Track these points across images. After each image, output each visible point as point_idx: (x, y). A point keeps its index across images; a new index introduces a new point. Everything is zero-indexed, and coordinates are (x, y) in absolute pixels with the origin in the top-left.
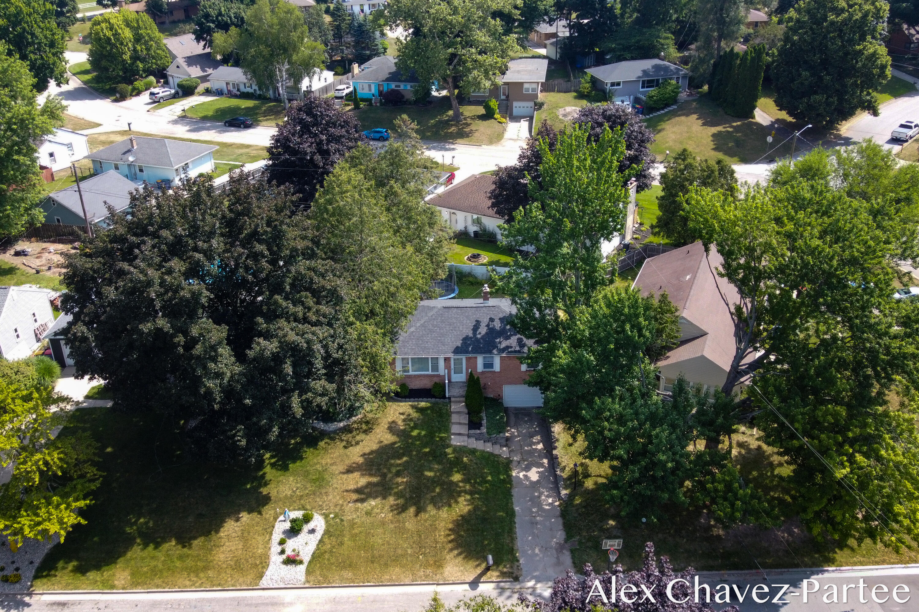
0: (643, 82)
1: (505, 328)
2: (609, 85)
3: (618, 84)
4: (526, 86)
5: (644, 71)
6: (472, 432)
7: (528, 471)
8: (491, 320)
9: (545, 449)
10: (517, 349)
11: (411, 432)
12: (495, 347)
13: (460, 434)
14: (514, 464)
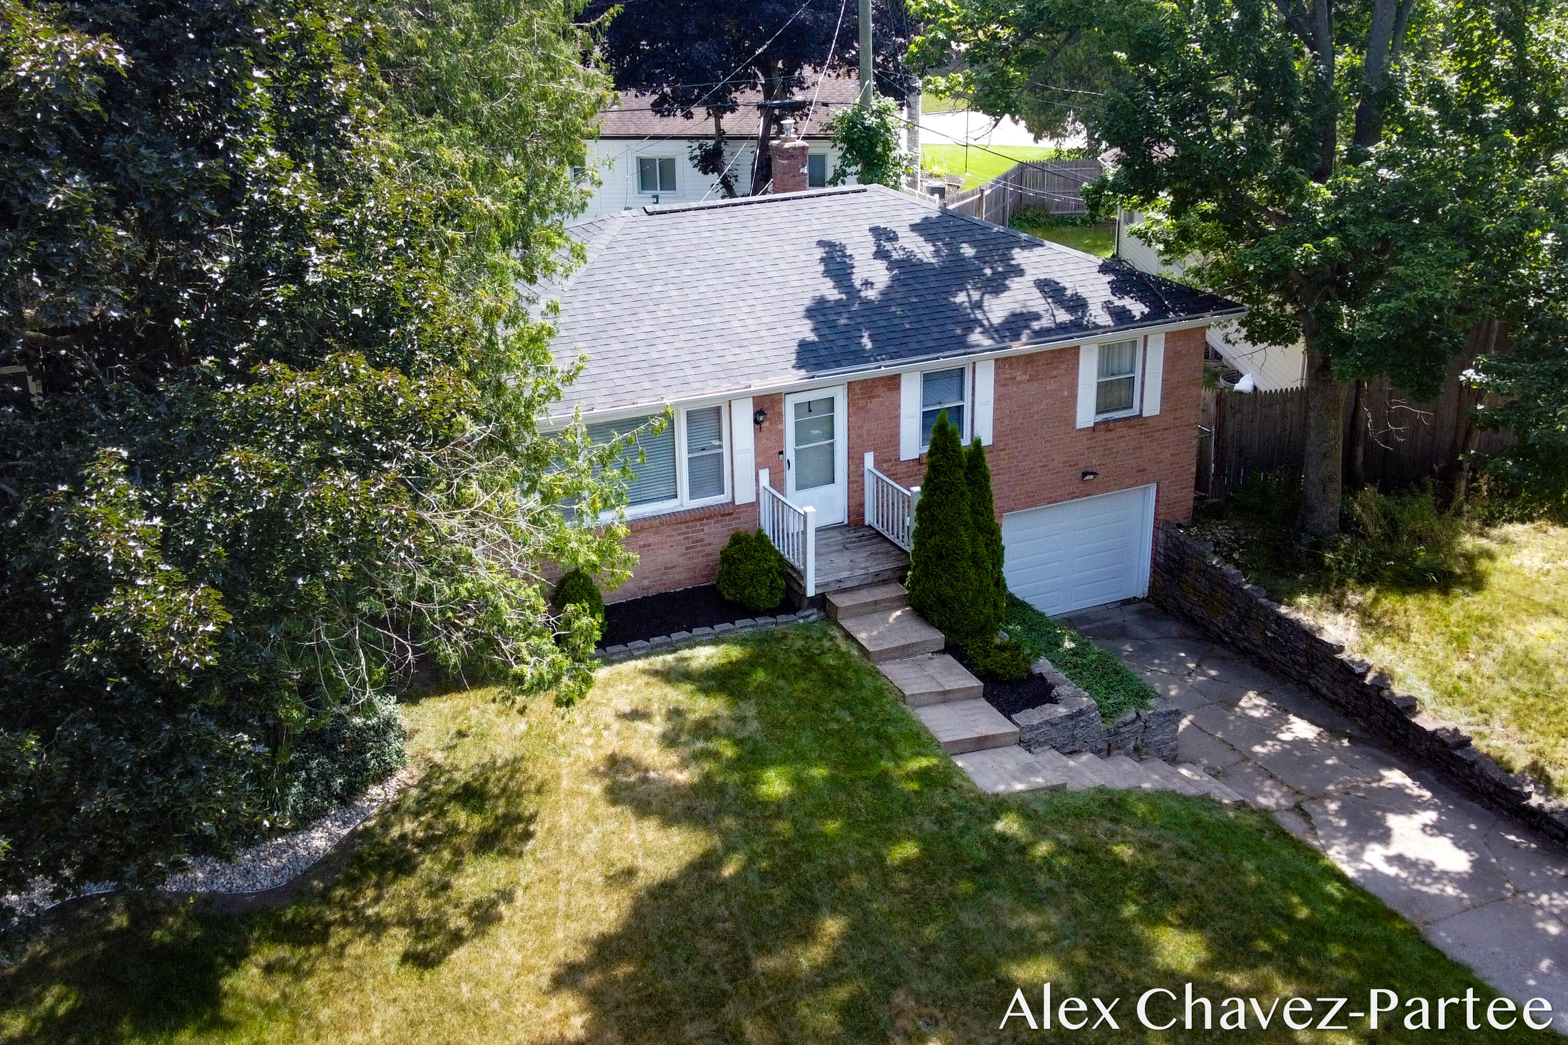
6: (1032, 717)
7: (1385, 836)
8: (882, 235)
9: (1333, 731)
10: (1063, 316)
11: (750, 783)
12: (970, 324)
13: (981, 744)
14: (1293, 824)
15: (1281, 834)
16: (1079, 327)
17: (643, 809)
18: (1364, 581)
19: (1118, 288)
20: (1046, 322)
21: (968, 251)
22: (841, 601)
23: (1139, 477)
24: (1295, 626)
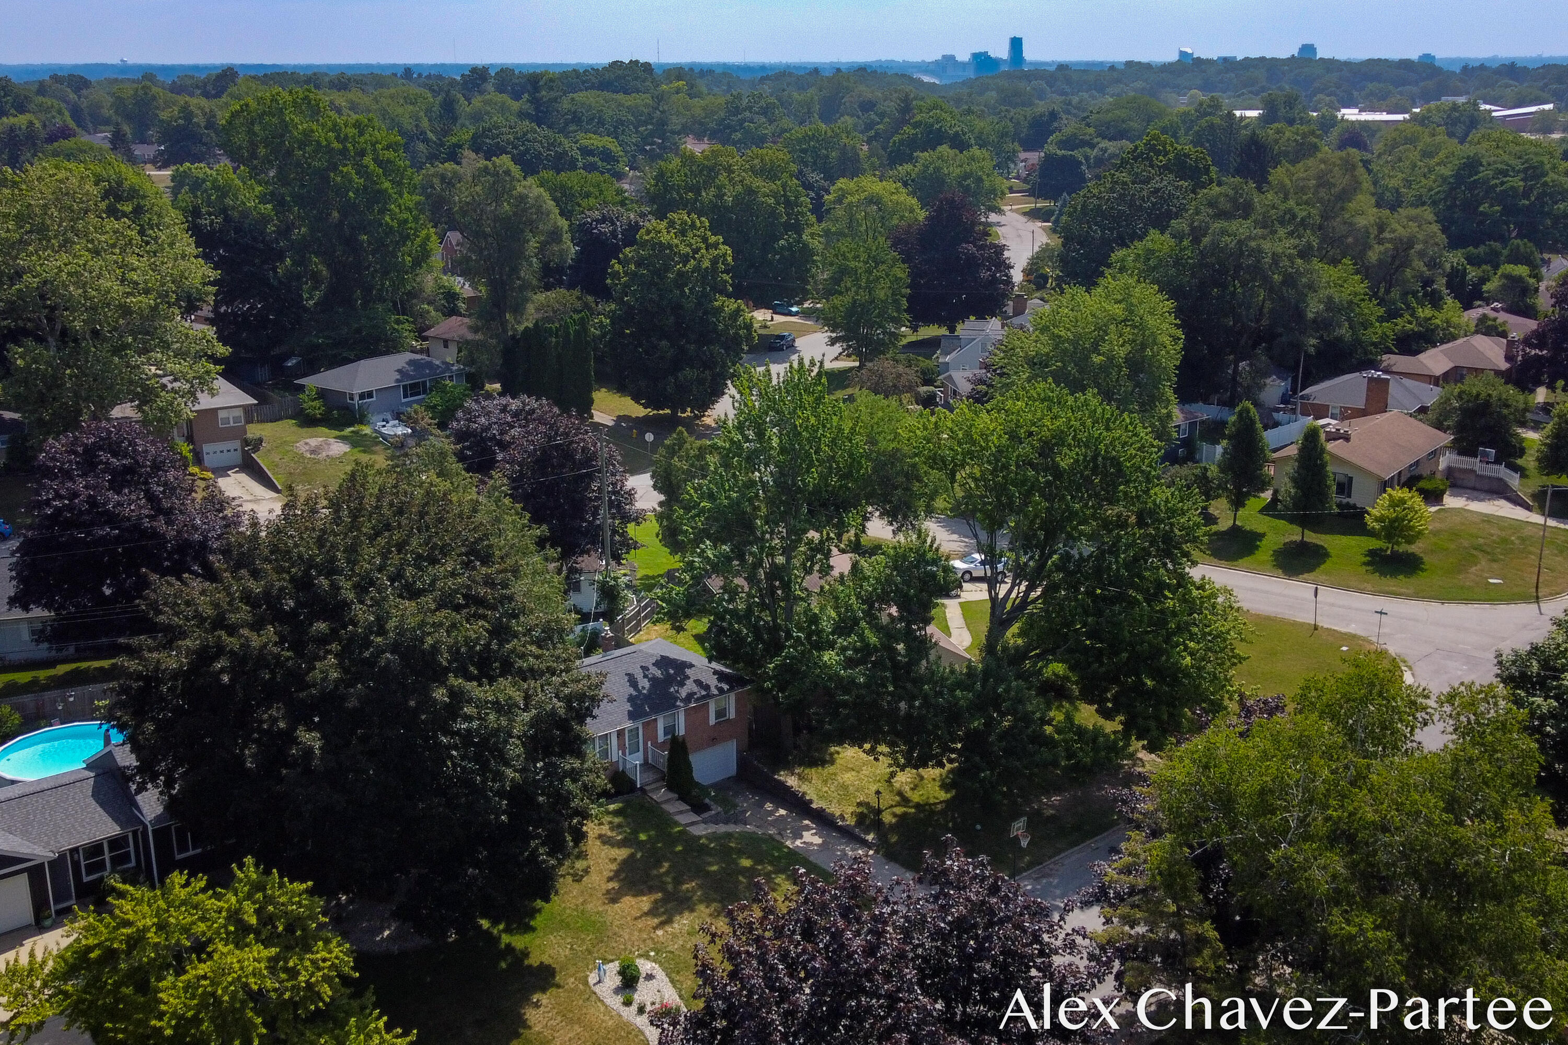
0: (405, 387)
1: (668, 673)
2: (357, 398)
3: (370, 395)
4: (222, 414)
5: (399, 371)
6: (706, 815)
7: (801, 837)
8: (645, 668)
9: (791, 812)
10: (704, 693)
11: (637, 838)
12: (676, 699)
13: (693, 824)
14: (778, 838)
15: (774, 839)
16: (709, 696)
17: (613, 846)
18: (800, 765)
19: (719, 680)
20: (698, 695)
21: (672, 672)
22: (647, 788)
23: (731, 737)
24: (779, 781)
